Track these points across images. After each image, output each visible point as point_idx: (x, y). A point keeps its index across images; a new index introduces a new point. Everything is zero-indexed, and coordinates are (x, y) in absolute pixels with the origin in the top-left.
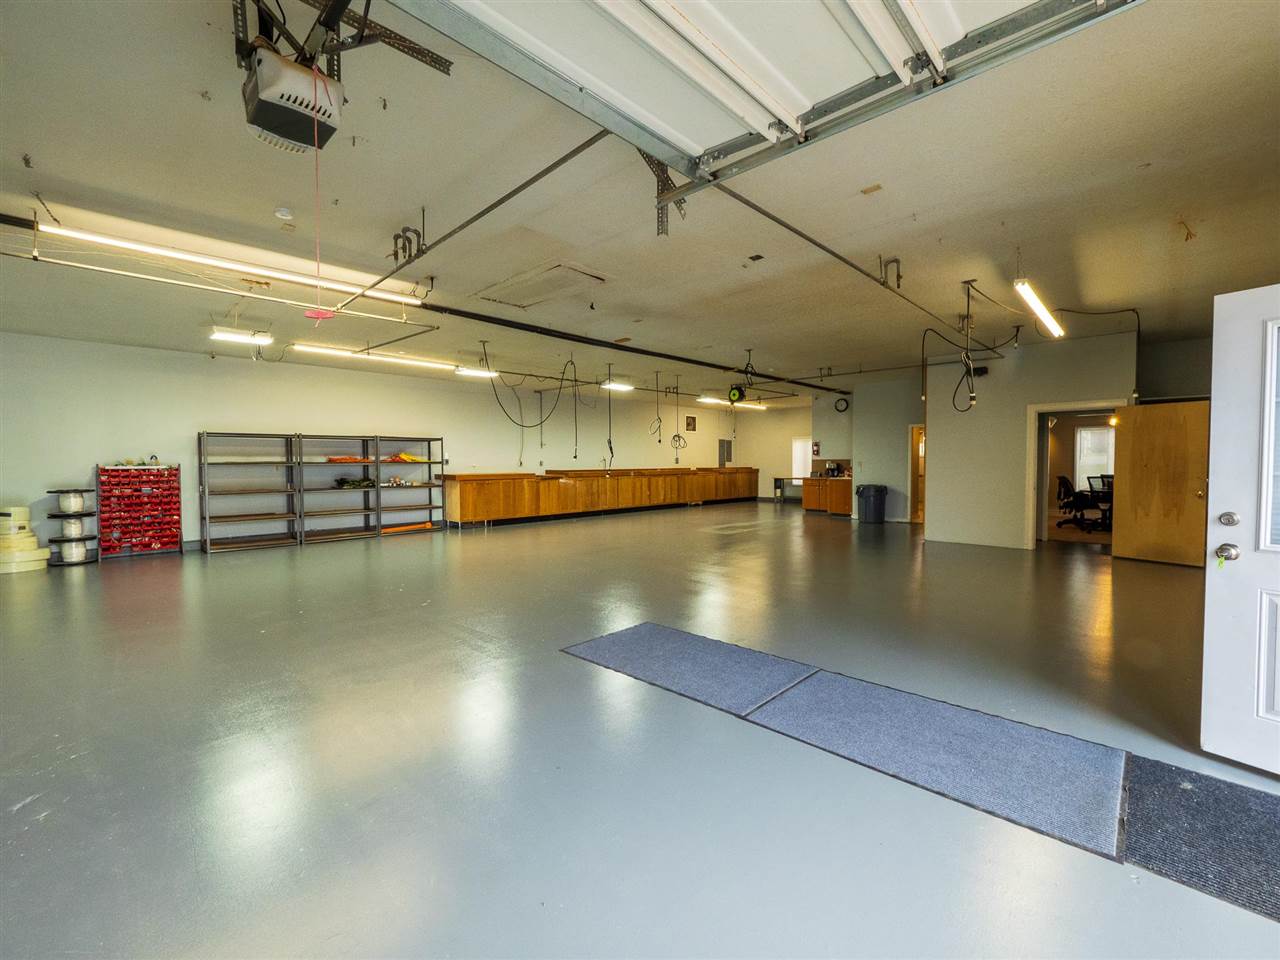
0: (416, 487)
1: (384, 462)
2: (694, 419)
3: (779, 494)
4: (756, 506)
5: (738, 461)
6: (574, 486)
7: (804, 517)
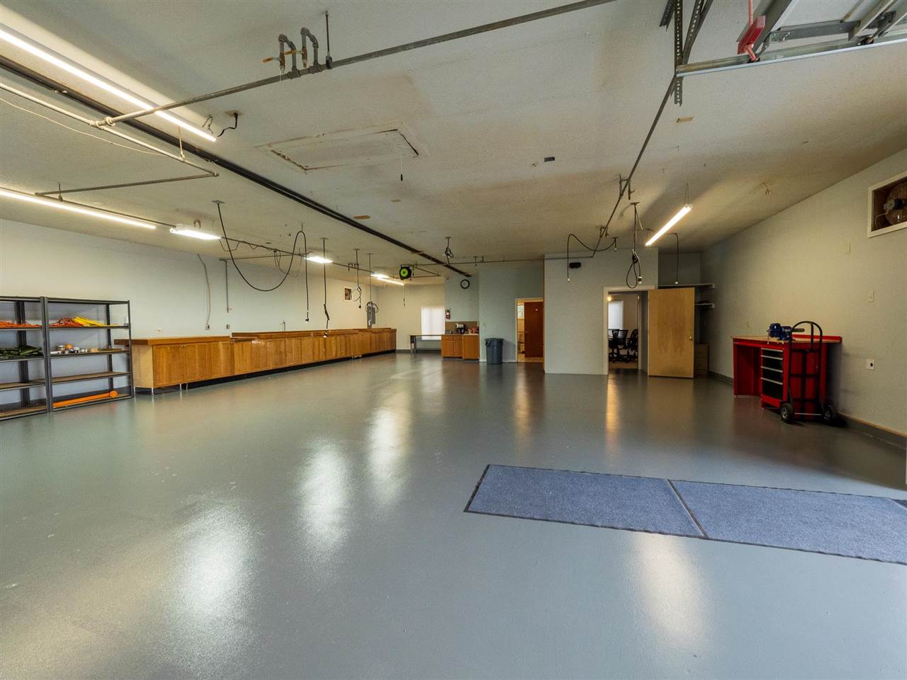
0: (94, 353)
1: (53, 327)
2: (350, 290)
3: (413, 347)
4: (395, 356)
5: (380, 323)
6: (265, 347)
7: (443, 361)
